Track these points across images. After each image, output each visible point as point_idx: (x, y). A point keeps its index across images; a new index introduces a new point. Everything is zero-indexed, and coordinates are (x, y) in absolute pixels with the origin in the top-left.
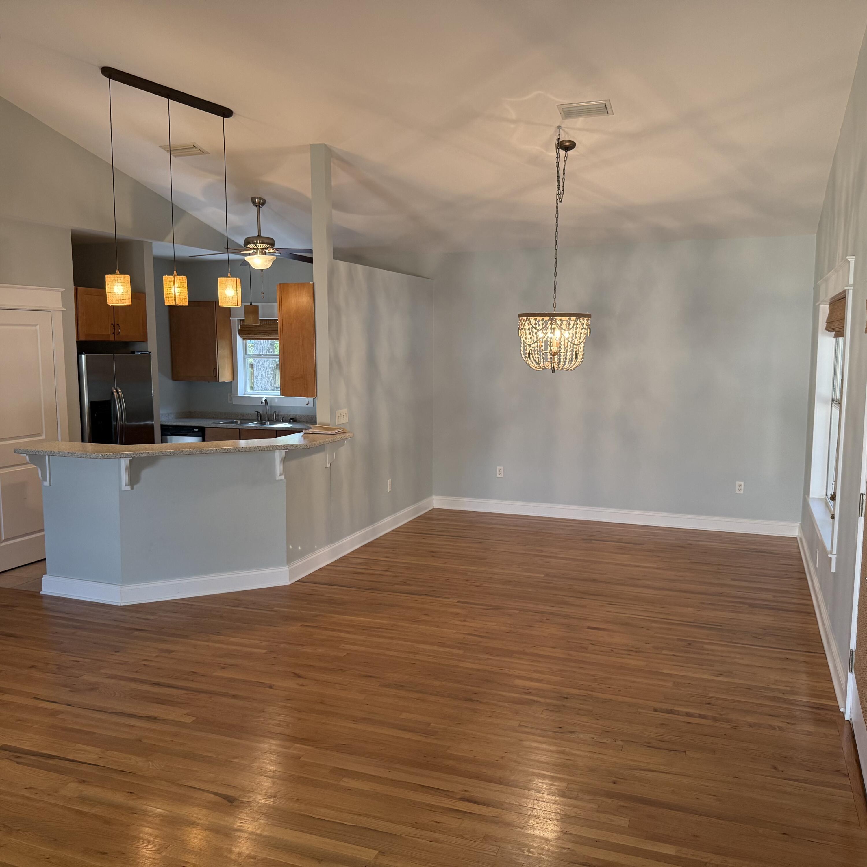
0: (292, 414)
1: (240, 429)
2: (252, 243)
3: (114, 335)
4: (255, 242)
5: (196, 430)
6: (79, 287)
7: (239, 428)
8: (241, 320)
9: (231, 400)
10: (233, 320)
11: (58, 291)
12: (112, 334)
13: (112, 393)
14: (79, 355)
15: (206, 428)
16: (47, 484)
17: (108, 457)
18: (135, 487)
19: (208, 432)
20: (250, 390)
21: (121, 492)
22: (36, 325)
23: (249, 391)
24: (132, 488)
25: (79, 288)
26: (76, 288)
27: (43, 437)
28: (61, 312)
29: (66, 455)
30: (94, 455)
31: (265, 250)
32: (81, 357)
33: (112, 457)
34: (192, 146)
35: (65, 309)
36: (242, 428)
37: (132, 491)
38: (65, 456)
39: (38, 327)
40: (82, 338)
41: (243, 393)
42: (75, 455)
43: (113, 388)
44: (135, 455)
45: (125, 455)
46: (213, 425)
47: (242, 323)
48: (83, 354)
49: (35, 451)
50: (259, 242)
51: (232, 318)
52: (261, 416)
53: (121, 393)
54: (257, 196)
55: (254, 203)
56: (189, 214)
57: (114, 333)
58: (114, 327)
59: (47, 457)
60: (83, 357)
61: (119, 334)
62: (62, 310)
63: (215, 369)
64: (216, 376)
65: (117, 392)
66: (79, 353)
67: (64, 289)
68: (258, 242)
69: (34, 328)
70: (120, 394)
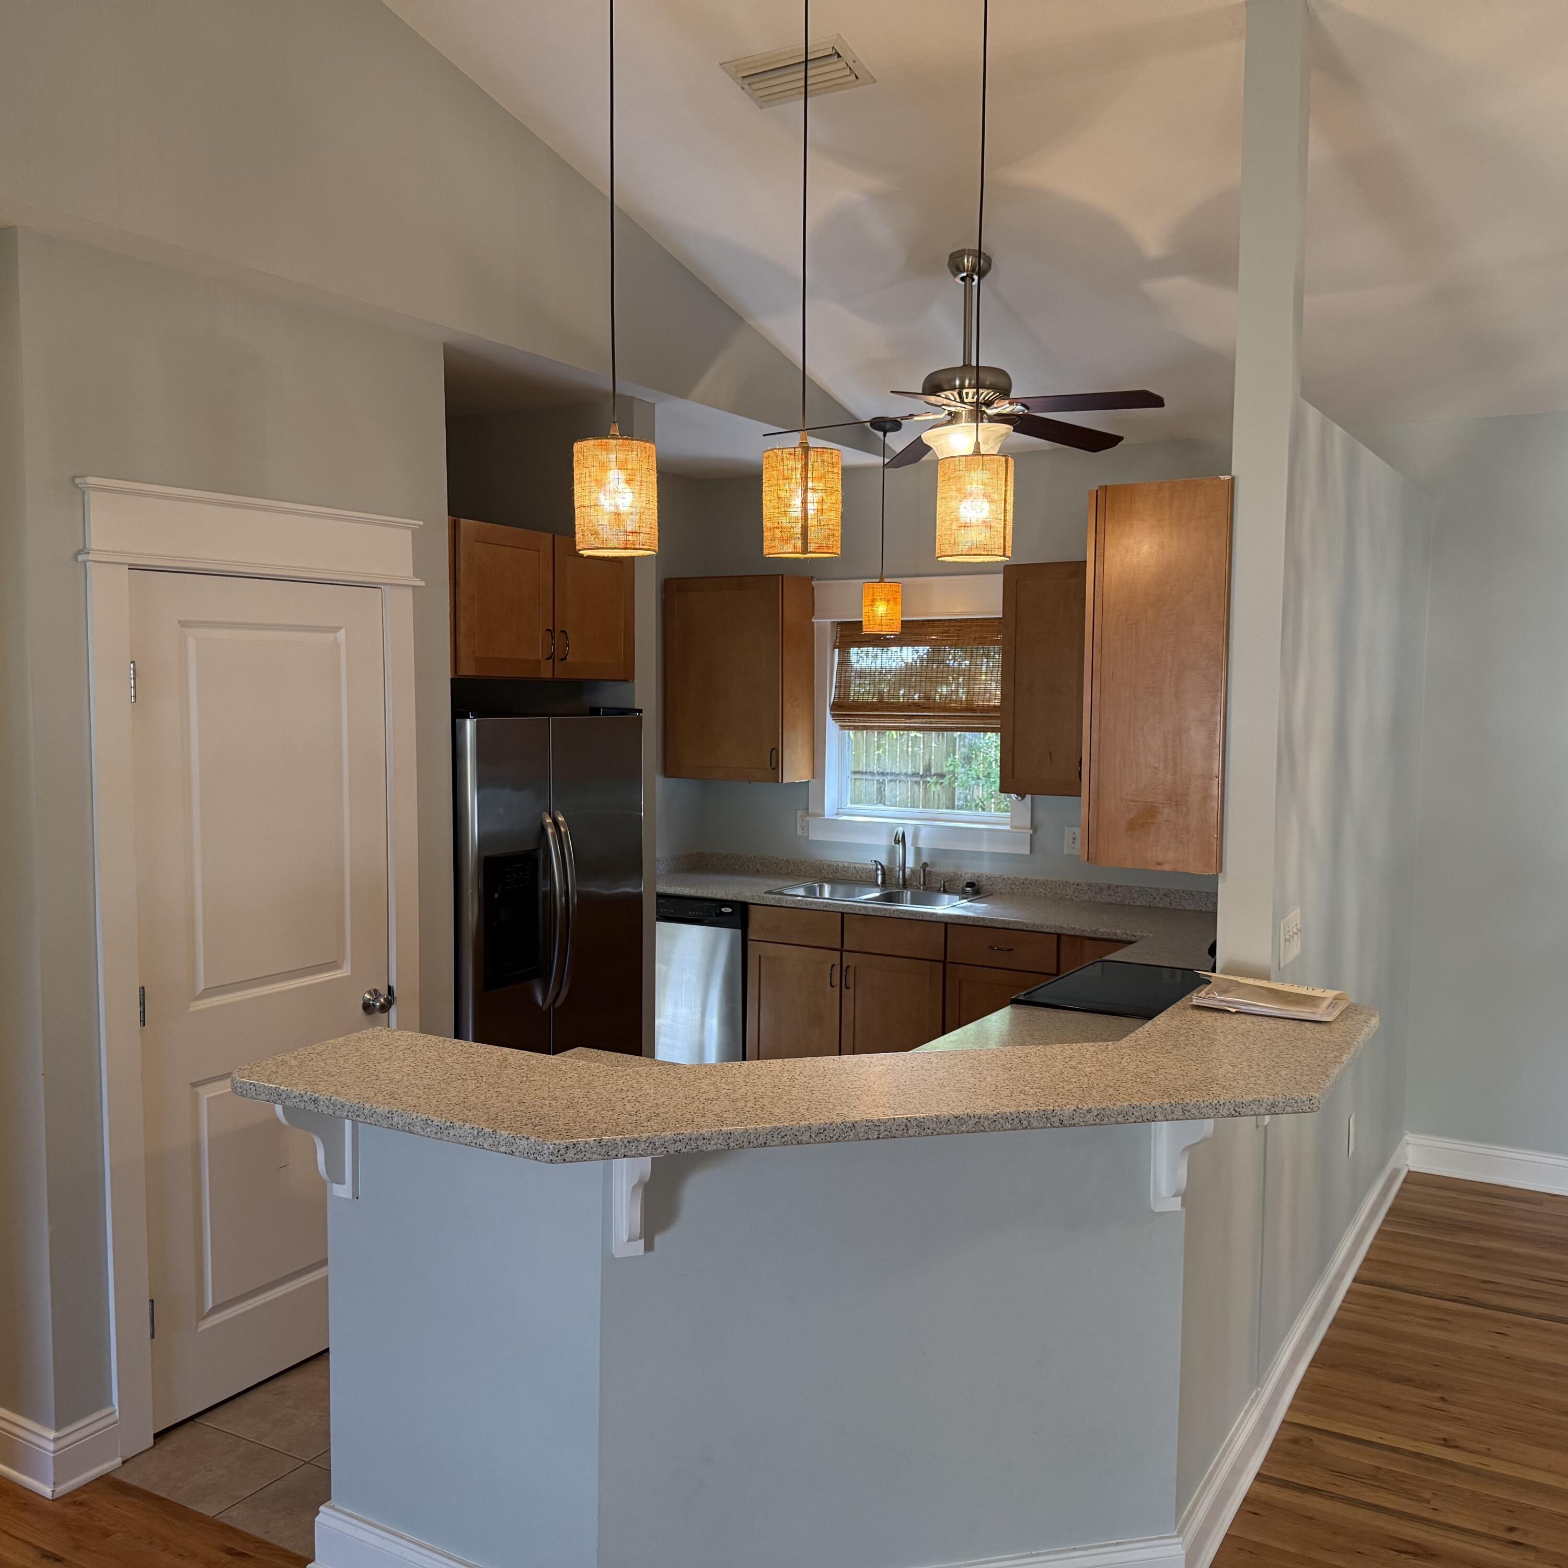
0: (970, 870)
1: (843, 914)
2: (946, 387)
3: (551, 661)
4: (957, 383)
5: (728, 910)
6: (462, 519)
7: (841, 910)
8: (839, 623)
9: (806, 827)
10: (817, 622)
11: (404, 527)
12: (548, 659)
13: (543, 830)
14: (458, 720)
15: (750, 906)
16: (342, 1191)
17: (580, 1156)
18: (658, 1239)
19: (755, 915)
20: (851, 803)
21: (610, 1263)
22: (336, 629)
23: (849, 805)
24: (649, 1247)
25: (463, 522)
26: (455, 520)
27: (344, 972)
28: (410, 592)
29: (417, 1129)
30: (524, 1142)
31: (984, 408)
32: (464, 725)
33: (595, 1156)
34: (830, 52)
35: (423, 584)
36: (850, 911)
37: (651, 1254)
38: (410, 1132)
39: (341, 634)
40: (468, 670)
41: (835, 811)
42: (452, 1132)
43: (546, 815)
44: (679, 1146)
45: (643, 1146)
46: (771, 899)
47: (841, 631)
48: (469, 718)
49: (305, 1098)
50: (970, 384)
51: (816, 619)
52: (884, 874)
53: (564, 827)
54: (967, 247)
55: (956, 268)
56: (750, 326)
57: (551, 657)
58: (553, 637)
59: (348, 1123)
60: (469, 725)
61: (565, 658)
62: (414, 587)
63: (774, 749)
64: (775, 768)
65: (556, 824)
66: (458, 713)
67: (422, 523)
68: (967, 382)
69: (329, 637)
70: (562, 829)
